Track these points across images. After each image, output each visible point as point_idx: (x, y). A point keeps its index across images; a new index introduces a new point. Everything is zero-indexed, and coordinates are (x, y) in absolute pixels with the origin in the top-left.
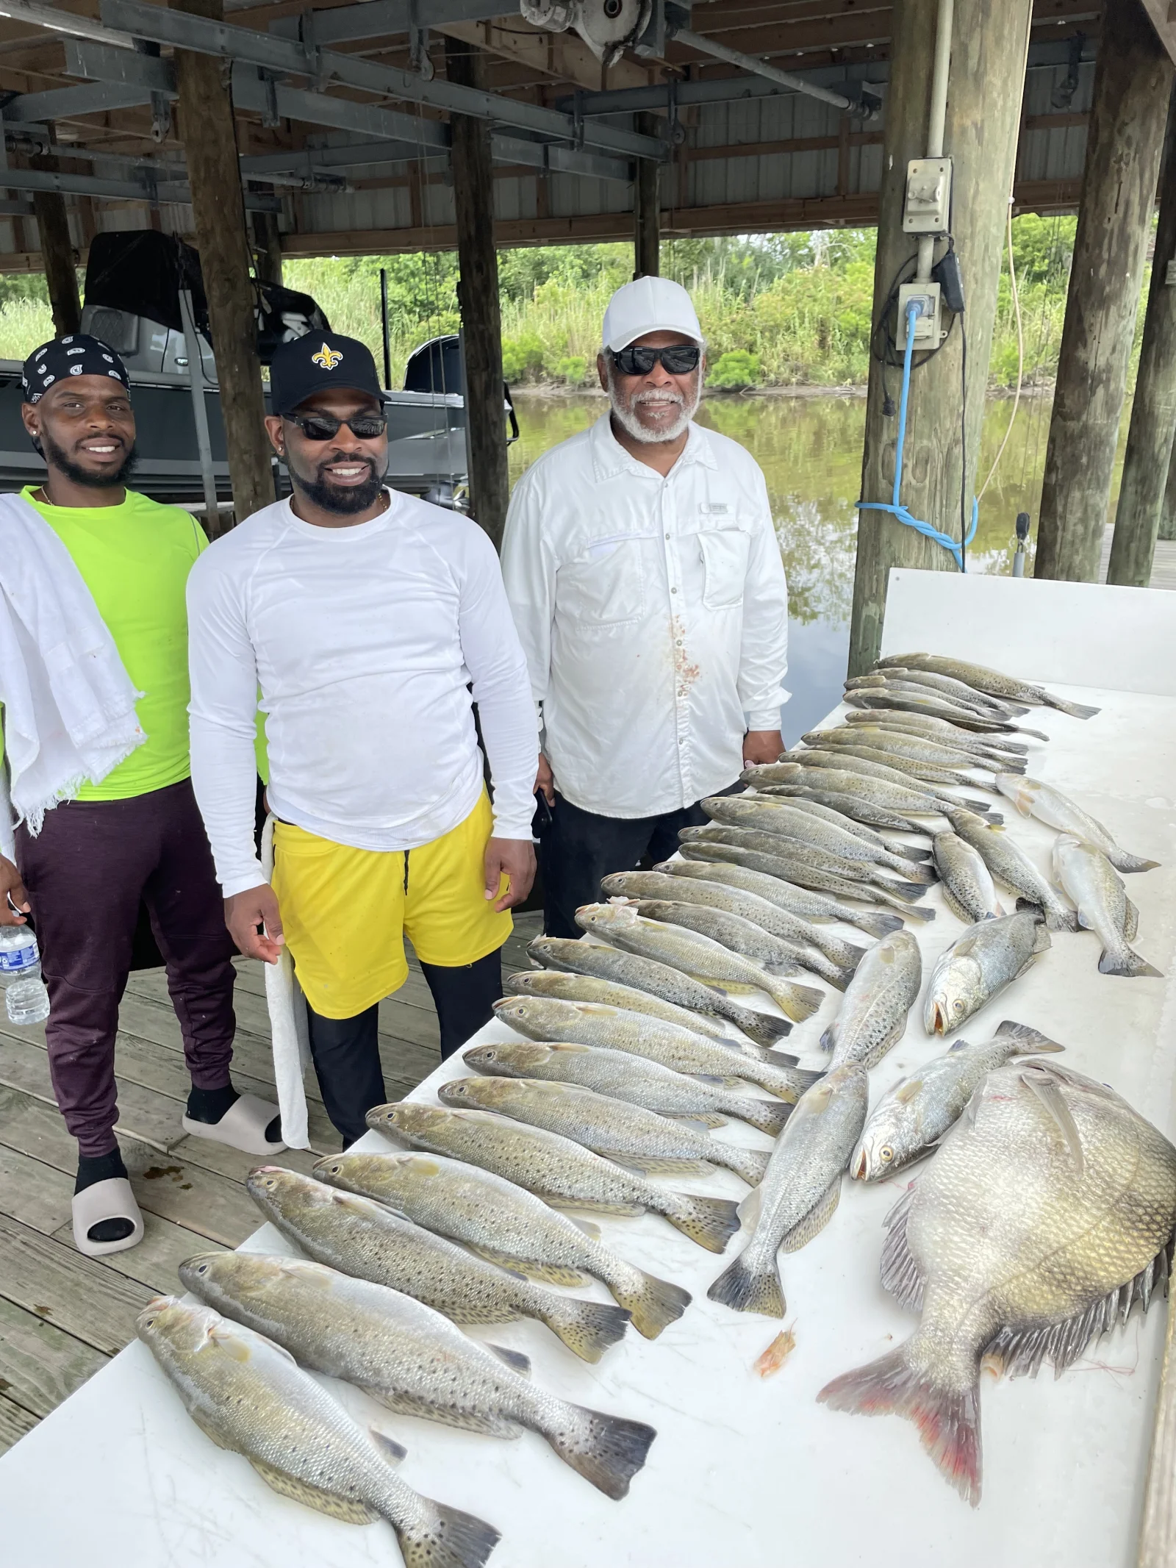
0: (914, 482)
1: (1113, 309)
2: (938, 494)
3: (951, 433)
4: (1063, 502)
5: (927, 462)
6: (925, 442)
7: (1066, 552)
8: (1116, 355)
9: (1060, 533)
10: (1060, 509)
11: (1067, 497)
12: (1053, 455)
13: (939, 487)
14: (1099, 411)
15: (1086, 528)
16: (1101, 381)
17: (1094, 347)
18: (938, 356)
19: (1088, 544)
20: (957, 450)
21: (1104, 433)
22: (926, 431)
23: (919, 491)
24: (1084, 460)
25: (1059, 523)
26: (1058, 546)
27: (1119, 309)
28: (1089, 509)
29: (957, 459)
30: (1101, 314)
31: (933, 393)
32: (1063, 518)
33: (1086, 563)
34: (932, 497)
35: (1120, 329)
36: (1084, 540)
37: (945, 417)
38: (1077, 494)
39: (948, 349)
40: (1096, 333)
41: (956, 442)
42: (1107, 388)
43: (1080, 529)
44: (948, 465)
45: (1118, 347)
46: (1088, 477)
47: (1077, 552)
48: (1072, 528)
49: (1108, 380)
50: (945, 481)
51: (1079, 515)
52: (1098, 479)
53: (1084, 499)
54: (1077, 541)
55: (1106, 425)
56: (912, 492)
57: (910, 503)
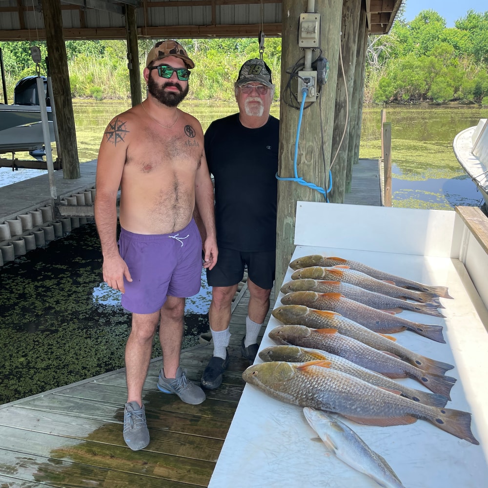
14: (342, 119)
15: (340, 166)
16: (342, 107)
17: (339, 93)
19: (341, 173)
24: (338, 140)
27: (347, 77)
28: (341, 159)
30: (341, 79)
33: (341, 180)
35: (348, 86)
36: (339, 171)
40: (339, 87)
42: (344, 109)
43: (338, 167)
47: (337, 176)
48: (334, 167)
49: (345, 106)
51: (337, 161)
53: (339, 155)
54: (337, 172)
56: (306, 166)
57: (305, 172)
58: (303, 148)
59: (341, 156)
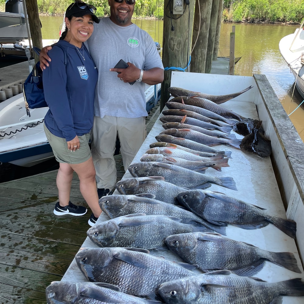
0: (177, 49)
1: (207, 3)
2: (183, 52)
3: (186, 36)
4: (197, 52)
5: (180, 44)
6: (180, 38)
7: (198, 64)
8: (208, 15)
9: (196, 60)
10: (196, 54)
11: (197, 51)
12: (194, 40)
13: (183, 50)
14: (204, 29)
16: (204, 21)
17: (203, 12)
18: (182, 16)
19: (203, 63)
20: (187, 41)
21: (205, 35)
22: (180, 35)
23: (178, 51)
24: (201, 41)
25: (196, 57)
26: (196, 63)
27: (208, 3)
28: (203, 54)
29: (187, 43)
30: (204, 4)
31: (181, 26)
32: (197, 56)
33: (202, 67)
34: (181, 53)
35: (208, 8)
36: (202, 61)
37: (184, 32)
38: (200, 50)
39: (185, 14)
40: (203, 9)
41: (187, 39)
42: (206, 23)
43: (201, 59)
44: (185, 45)
45: (208, 13)
46: (202, 45)
47: (200, 64)
48: (199, 58)
49: (206, 21)
50: (184, 49)
51: (200, 55)
52: (204, 46)
53: (201, 51)
54: (200, 62)
55: (206, 32)
56: (177, 51)
57: (176, 54)
58: (175, 41)
59: (203, 52)
